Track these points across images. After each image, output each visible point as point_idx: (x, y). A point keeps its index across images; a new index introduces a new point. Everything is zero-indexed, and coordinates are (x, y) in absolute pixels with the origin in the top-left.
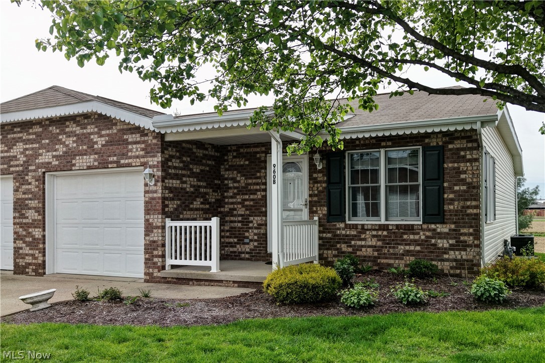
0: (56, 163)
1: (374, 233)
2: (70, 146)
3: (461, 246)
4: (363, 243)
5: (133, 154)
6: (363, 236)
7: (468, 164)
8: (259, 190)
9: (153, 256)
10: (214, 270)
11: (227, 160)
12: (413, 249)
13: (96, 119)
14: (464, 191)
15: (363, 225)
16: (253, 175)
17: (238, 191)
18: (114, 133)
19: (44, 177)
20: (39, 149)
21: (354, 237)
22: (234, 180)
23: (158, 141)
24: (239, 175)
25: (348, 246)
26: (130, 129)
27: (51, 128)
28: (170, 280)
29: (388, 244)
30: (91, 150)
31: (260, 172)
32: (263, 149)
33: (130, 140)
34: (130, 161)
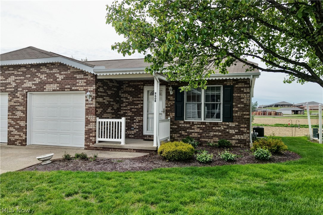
0: (34, 87)
1: (199, 126)
2: (43, 79)
3: (241, 133)
4: (193, 131)
5: (79, 84)
6: (193, 127)
7: (245, 95)
8: (140, 104)
9: (90, 136)
10: (123, 143)
11: (123, 88)
12: (218, 134)
13: (58, 66)
14: (243, 107)
15: (193, 122)
16: (136, 96)
17: (128, 104)
18: (69, 74)
19: (27, 94)
20: (24, 80)
21: (188, 128)
22: (126, 98)
23: (94, 79)
24: (129, 96)
25: (185, 132)
26: (78, 72)
27: (31, 69)
28: (99, 148)
29: (205, 131)
30: (55, 81)
31: (140, 95)
32: (142, 83)
33: (78, 77)
34: (78, 88)
